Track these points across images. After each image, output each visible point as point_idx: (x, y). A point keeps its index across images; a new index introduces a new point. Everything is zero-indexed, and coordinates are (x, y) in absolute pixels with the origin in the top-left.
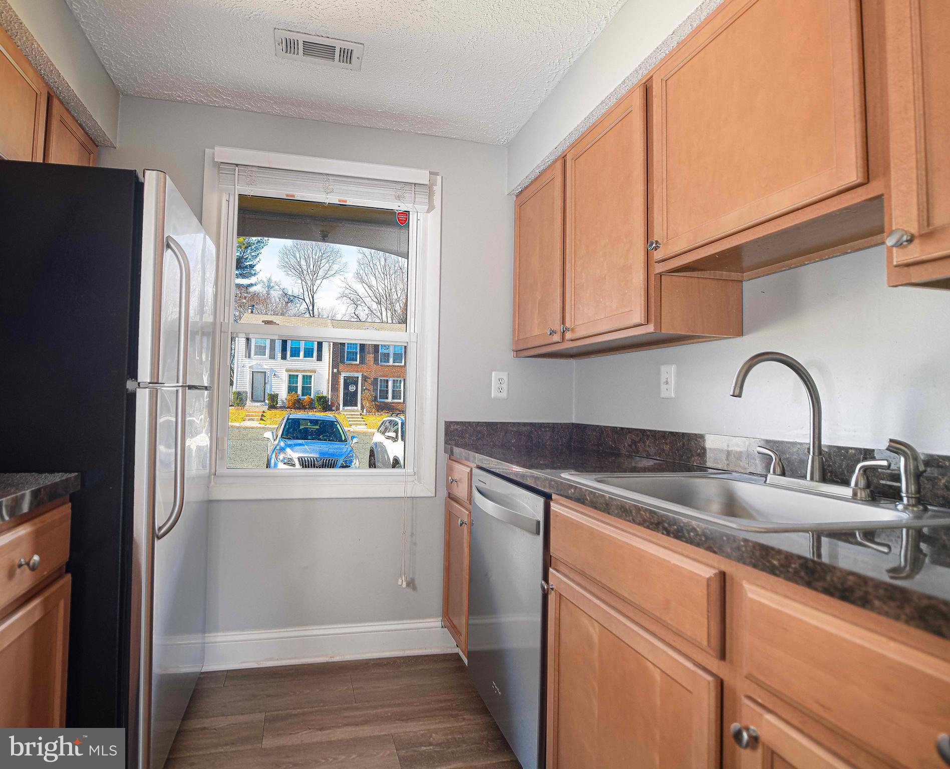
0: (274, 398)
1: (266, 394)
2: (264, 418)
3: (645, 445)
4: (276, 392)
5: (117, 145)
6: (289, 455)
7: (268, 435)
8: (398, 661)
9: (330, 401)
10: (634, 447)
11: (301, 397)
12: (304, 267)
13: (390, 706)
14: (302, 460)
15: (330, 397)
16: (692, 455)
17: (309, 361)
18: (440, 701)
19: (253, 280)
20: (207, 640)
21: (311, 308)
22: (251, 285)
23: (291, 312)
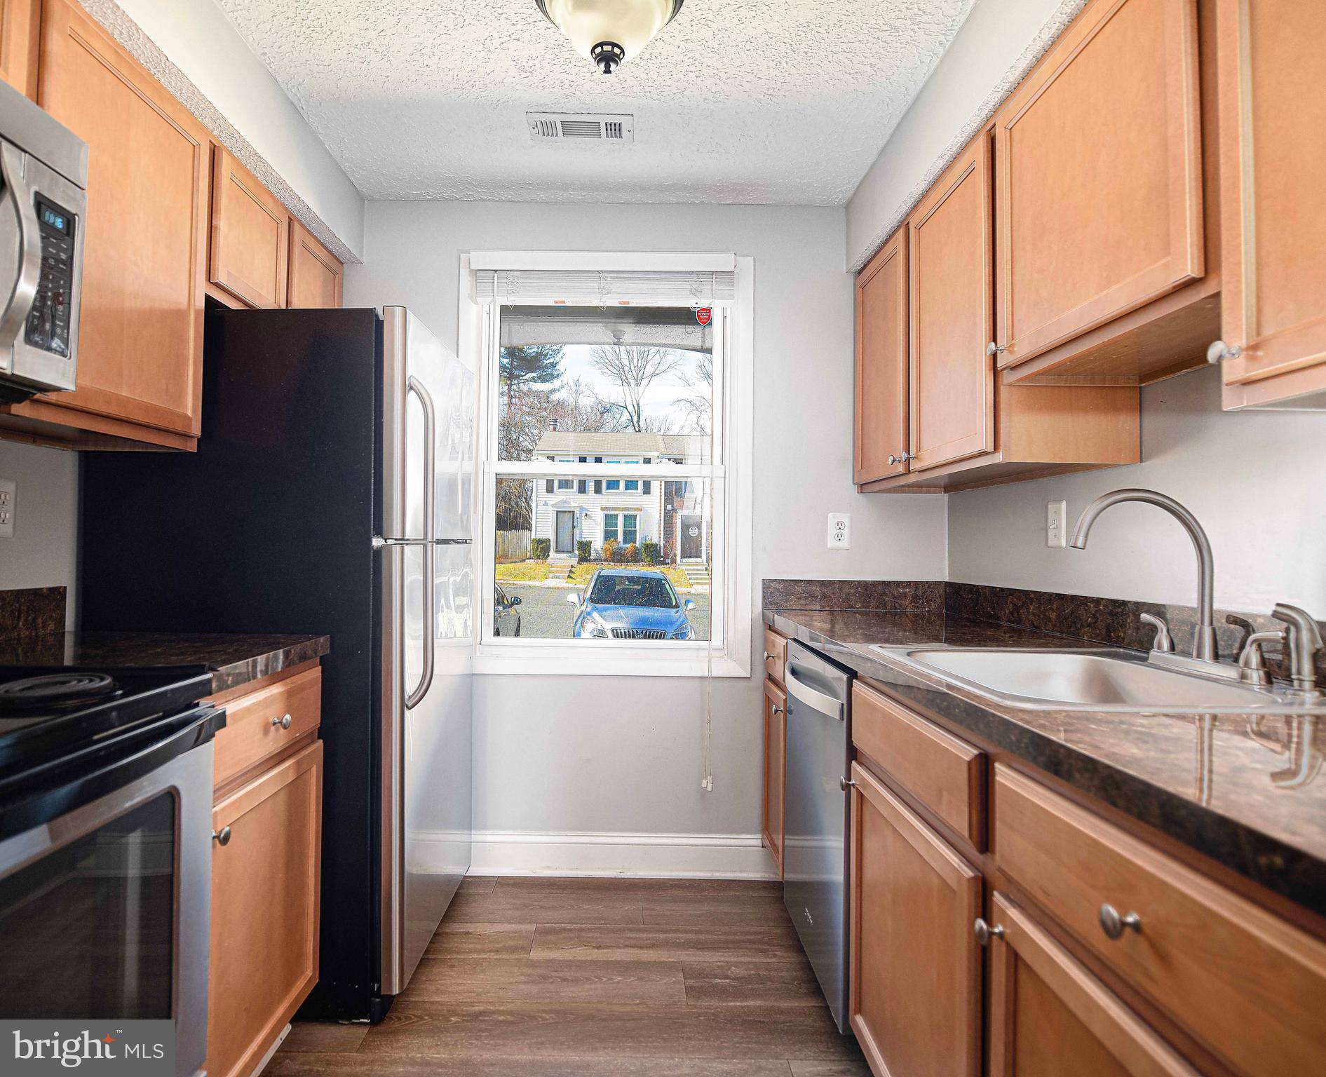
0: (585, 547)
1: (575, 542)
2: (572, 575)
3: (1029, 612)
4: (588, 540)
5: (365, 260)
6: (599, 625)
7: (573, 598)
8: (704, 884)
9: (662, 551)
10: (1015, 615)
11: (622, 545)
12: (626, 362)
13: (685, 932)
14: (617, 632)
15: (662, 545)
16: (1082, 626)
17: (631, 495)
18: (749, 933)
19: (556, 383)
20: (474, 838)
21: (635, 419)
22: (554, 391)
23: (607, 427)
